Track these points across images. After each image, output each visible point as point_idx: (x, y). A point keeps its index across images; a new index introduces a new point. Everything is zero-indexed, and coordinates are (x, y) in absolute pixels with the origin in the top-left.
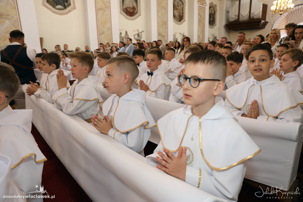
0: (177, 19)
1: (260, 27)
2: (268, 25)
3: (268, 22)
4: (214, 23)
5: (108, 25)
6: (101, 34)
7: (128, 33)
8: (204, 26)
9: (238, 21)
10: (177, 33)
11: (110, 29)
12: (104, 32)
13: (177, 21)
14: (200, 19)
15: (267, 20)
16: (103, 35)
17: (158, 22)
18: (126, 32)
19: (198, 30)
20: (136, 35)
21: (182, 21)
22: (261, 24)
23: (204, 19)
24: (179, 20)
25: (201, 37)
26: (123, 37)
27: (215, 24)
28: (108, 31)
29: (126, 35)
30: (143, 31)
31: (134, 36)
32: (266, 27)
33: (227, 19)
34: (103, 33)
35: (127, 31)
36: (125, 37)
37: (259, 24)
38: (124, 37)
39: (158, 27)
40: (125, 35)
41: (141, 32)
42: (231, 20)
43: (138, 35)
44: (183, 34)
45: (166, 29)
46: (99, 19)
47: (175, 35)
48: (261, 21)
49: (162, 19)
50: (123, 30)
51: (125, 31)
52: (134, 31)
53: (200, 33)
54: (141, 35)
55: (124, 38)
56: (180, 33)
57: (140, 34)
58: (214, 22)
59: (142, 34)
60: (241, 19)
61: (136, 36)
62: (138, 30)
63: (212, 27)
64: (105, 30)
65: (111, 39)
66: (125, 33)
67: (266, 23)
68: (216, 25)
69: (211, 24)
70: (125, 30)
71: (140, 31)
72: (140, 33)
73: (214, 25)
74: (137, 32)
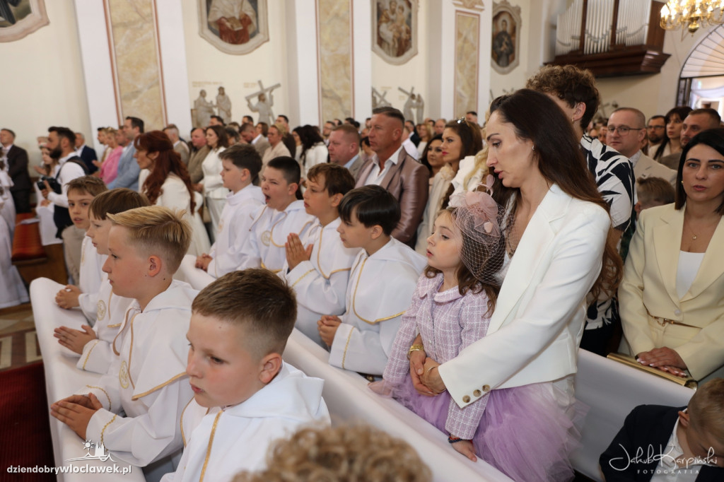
0: (389, 48)
1: (642, 69)
2: (668, 63)
3: (668, 56)
4: (513, 58)
5: (152, 71)
6: (127, 98)
7: (227, 92)
8: (475, 67)
9: (580, 53)
10: (390, 88)
11: (159, 81)
12: (138, 92)
13: (389, 55)
14: (462, 48)
15: (666, 50)
16: (134, 101)
17: (320, 58)
18: (221, 90)
19: (456, 79)
20: (252, 96)
21: (407, 54)
22: (645, 63)
23: (476, 48)
24: (395, 52)
25: (466, 101)
26: (211, 102)
27: (515, 62)
28: (150, 87)
29: (221, 97)
30: (278, 86)
31: (248, 99)
32: (663, 69)
33: (552, 47)
34: (136, 94)
35: (223, 86)
36: (218, 103)
37: (641, 62)
38: (215, 103)
39: (320, 73)
40: (217, 98)
41: (272, 89)
42: (562, 49)
43: (261, 97)
44: (409, 91)
45: (349, 79)
46: (119, 54)
47: (385, 93)
48: (644, 53)
49: (332, 51)
50: (209, 83)
51: (218, 86)
52: (246, 85)
53: (463, 89)
54: (271, 97)
55: (215, 107)
56: (400, 89)
57: (267, 94)
58: (510, 57)
59: (273, 93)
60: (590, 46)
61: (255, 101)
62: (260, 82)
63: (506, 69)
64: (140, 86)
65: (161, 112)
66: (217, 92)
67: (663, 58)
68: (517, 65)
69: (501, 62)
70: (215, 83)
71: (266, 85)
72: (267, 90)
73: (512, 64)
74: (257, 89)
